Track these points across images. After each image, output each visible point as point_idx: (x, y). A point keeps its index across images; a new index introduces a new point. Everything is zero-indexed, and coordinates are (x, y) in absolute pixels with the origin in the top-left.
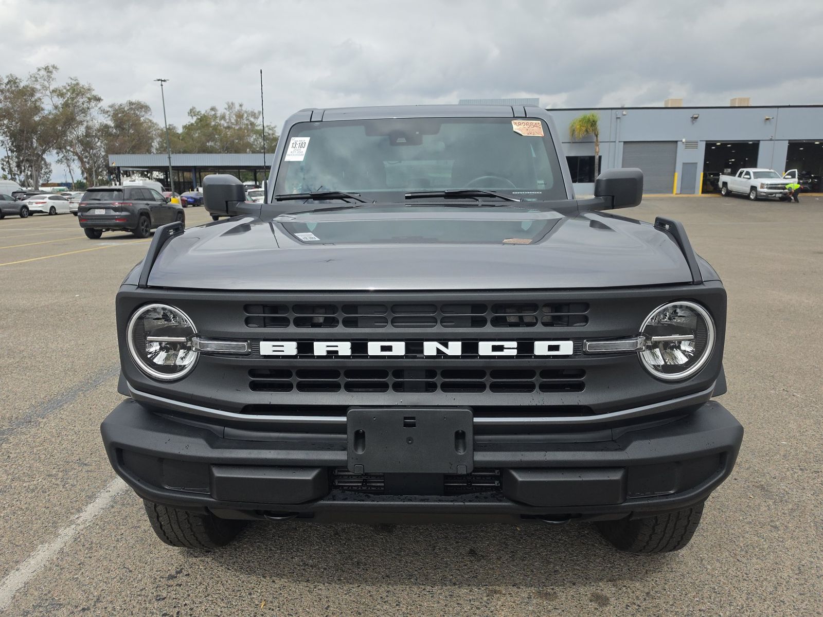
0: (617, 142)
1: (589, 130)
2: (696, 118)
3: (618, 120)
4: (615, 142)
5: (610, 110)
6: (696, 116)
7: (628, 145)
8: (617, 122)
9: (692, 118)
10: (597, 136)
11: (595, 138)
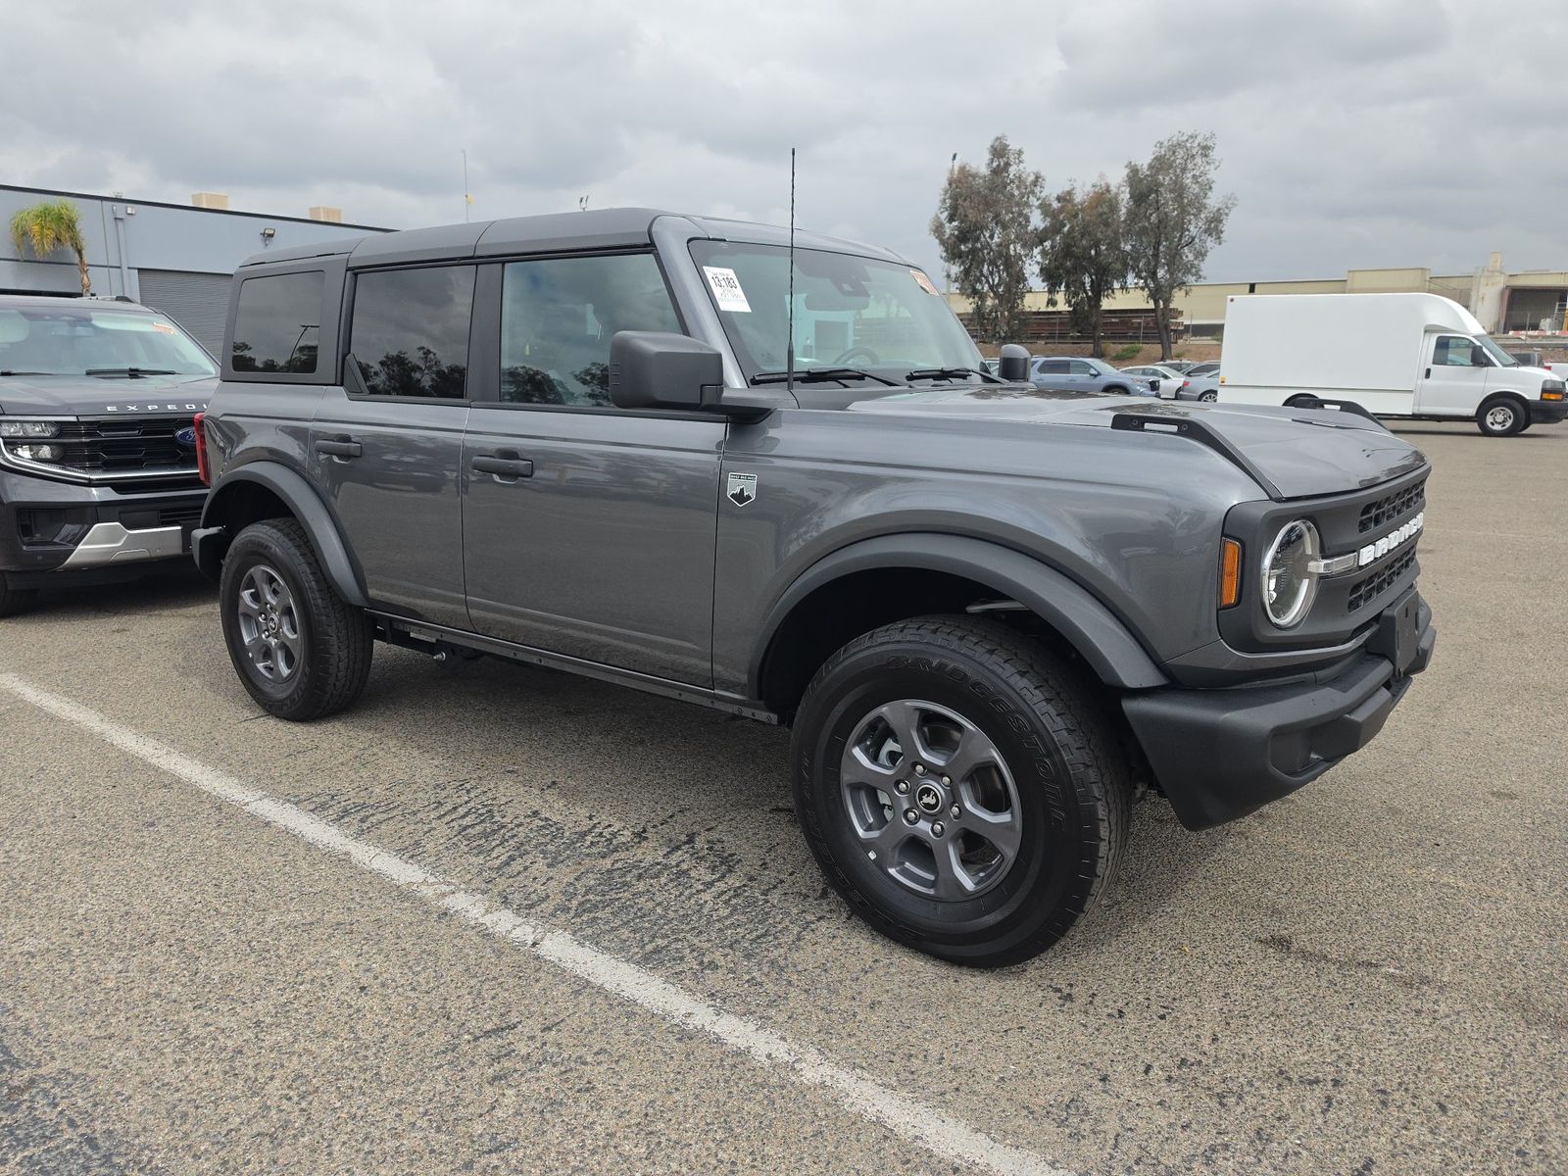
0: (125, 268)
1: (62, 238)
2: (271, 236)
3: (120, 223)
4: (119, 267)
5: (98, 202)
6: (272, 232)
7: (147, 277)
8: (117, 226)
9: (264, 234)
10: (80, 252)
11: (77, 255)
